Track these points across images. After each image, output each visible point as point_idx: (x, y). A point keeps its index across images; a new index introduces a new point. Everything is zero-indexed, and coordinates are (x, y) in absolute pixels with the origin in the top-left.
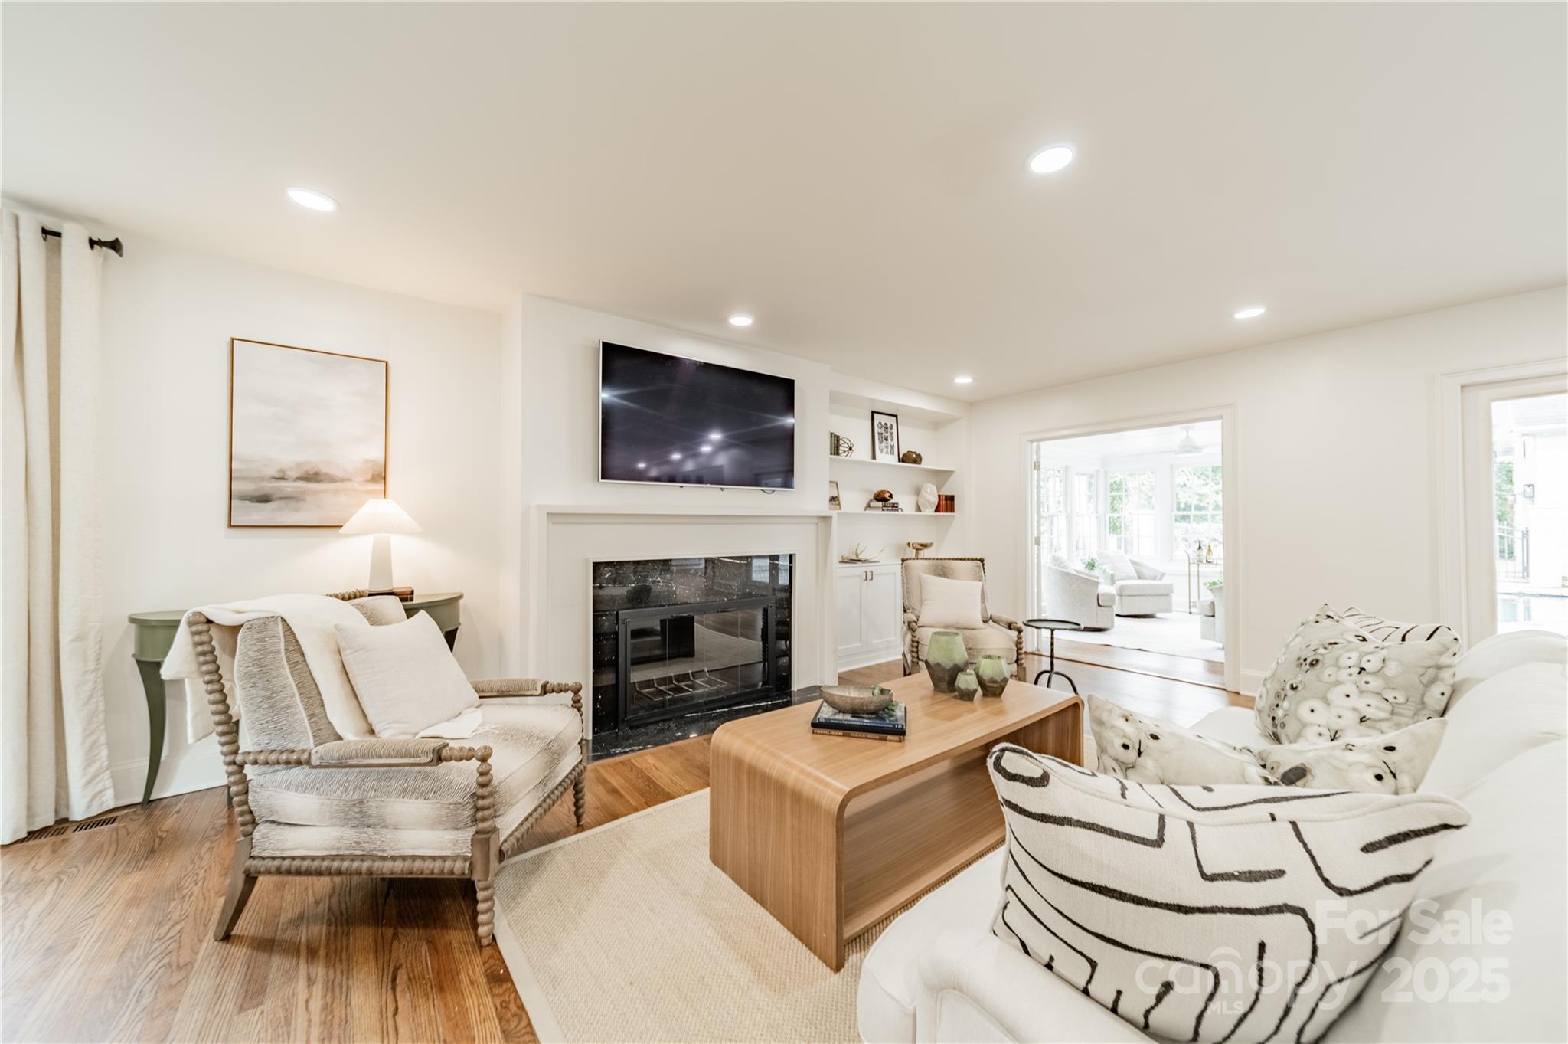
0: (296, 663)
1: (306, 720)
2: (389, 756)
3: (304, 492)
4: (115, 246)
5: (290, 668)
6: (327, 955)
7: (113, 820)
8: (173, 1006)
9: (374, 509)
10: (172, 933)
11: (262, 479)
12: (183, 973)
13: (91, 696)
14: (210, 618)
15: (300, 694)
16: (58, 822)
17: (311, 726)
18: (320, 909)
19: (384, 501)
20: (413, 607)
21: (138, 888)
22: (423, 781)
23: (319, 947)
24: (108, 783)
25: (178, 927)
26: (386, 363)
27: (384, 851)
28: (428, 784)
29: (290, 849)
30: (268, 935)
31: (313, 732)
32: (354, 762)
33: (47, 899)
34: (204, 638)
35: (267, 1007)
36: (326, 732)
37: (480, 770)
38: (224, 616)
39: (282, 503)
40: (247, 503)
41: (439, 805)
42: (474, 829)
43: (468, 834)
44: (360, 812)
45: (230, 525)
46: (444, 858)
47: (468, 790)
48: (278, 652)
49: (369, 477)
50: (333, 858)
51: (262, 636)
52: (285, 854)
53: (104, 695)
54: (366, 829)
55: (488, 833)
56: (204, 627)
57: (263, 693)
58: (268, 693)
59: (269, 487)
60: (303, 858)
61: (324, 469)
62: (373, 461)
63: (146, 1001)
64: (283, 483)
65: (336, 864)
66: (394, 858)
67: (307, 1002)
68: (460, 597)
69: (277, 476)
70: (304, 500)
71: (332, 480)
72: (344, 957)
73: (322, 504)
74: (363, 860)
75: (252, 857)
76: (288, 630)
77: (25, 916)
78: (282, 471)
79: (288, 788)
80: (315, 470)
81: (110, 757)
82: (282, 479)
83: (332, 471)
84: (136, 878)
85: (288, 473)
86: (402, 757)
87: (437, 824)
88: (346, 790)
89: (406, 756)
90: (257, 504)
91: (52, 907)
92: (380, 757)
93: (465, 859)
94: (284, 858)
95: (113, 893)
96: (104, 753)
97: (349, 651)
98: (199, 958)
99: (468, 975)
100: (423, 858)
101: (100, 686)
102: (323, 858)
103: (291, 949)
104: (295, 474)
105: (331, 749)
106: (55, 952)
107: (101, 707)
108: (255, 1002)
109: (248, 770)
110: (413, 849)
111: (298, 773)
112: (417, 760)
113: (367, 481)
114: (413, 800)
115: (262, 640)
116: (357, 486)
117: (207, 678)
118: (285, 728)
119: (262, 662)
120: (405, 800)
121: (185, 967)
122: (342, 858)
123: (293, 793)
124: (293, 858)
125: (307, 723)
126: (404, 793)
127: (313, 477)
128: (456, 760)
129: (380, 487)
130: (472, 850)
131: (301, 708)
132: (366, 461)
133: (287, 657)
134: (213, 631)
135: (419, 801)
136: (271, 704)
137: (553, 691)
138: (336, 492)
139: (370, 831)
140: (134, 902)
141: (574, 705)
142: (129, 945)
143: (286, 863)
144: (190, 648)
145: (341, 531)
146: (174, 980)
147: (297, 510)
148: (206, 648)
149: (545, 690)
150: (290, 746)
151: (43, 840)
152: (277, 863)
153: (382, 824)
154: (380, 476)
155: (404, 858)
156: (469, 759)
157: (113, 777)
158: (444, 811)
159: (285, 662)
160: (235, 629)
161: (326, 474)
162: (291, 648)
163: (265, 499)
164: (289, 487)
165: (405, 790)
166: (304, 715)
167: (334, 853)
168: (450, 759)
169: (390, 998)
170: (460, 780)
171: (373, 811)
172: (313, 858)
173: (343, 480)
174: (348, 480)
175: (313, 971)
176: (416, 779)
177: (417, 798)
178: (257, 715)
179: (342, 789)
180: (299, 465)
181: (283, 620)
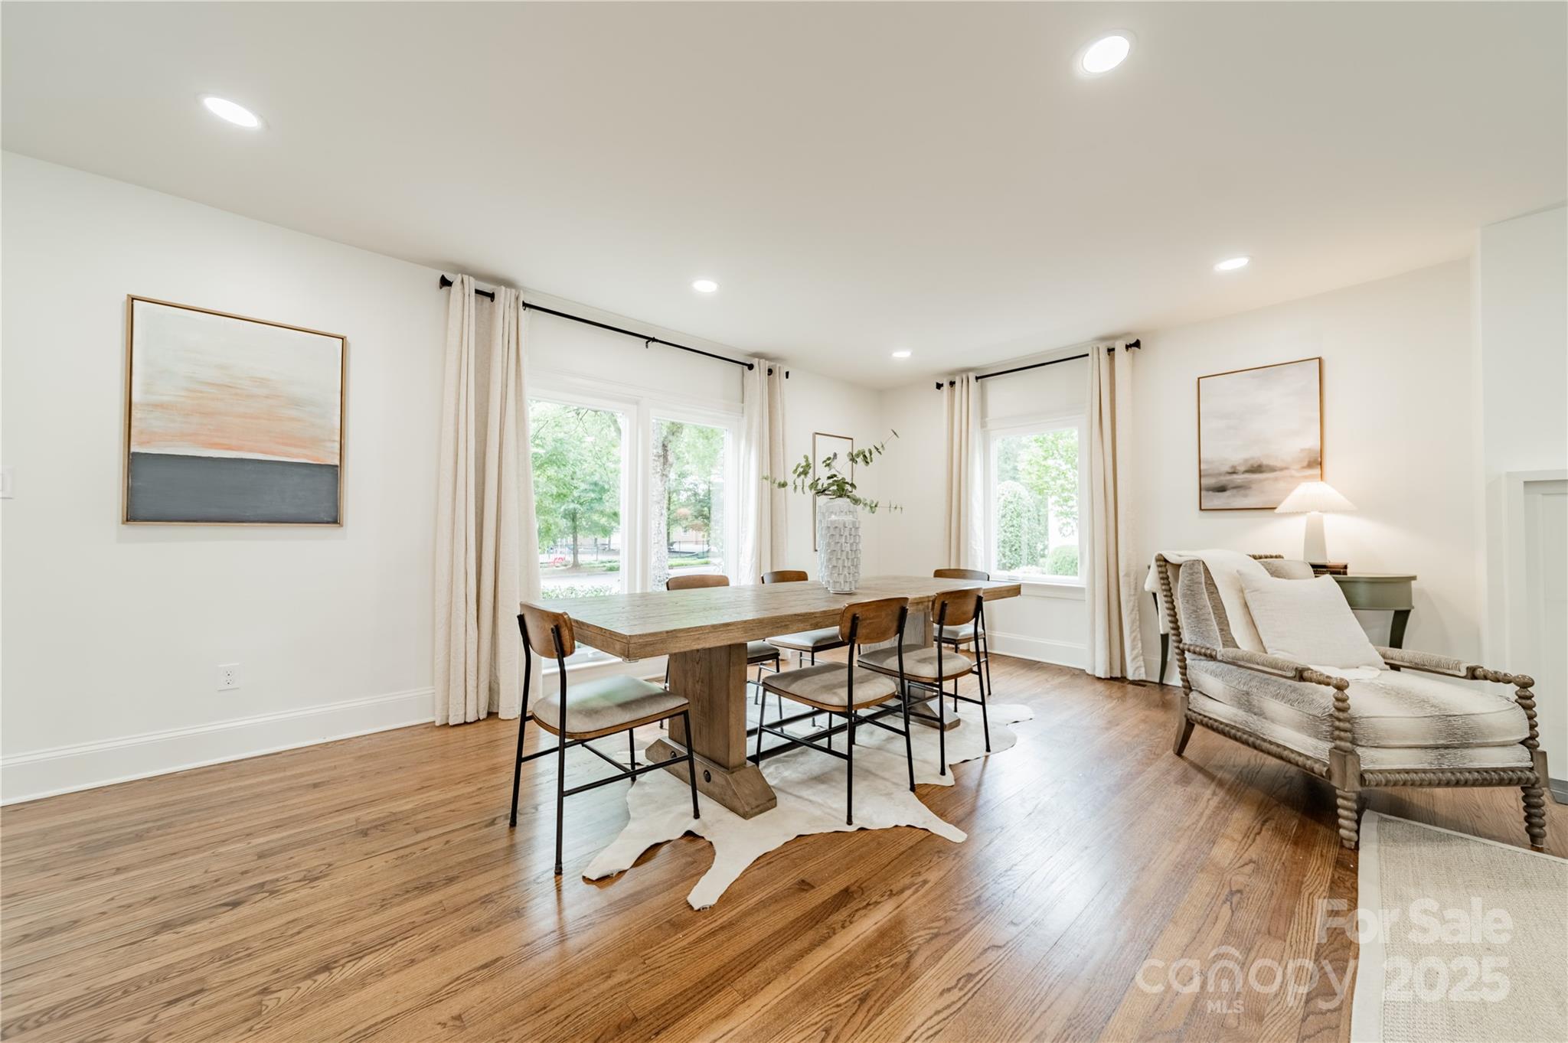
0: (1212, 593)
1: (1218, 632)
2: (1263, 665)
3: (1251, 482)
4: (1137, 344)
5: (1208, 596)
6: (1229, 789)
7: (1144, 686)
8: (1149, 765)
9: (1307, 491)
10: (1156, 740)
11: (1220, 474)
12: (1155, 757)
13: (1133, 610)
14: (1167, 559)
15: (1214, 614)
16: (1122, 677)
17: (1221, 637)
18: (1235, 769)
19: (1320, 482)
20: (1348, 580)
21: (1147, 717)
22: (1291, 692)
23: (1225, 784)
24: (1142, 664)
25: (1159, 740)
26: (1320, 359)
27: (1264, 735)
28: (1293, 696)
29: (1209, 712)
30: (1201, 765)
31: (1223, 641)
32: (1242, 663)
33: (1112, 704)
34: (1163, 569)
35: (1189, 789)
36: (1229, 641)
37: (1336, 695)
38: (1173, 558)
39: (1235, 491)
40: (1211, 492)
41: (1301, 713)
42: (1333, 745)
43: (1328, 746)
44: (1248, 701)
45: (1201, 509)
46: (1308, 758)
47: (1327, 710)
48: (1201, 583)
49: (1305, 464)
50: (1233, 727)
51: (1191, 571)
52: (1206, 714)
53: (1139, 610)
54: (1253, 715)
55: (1345, 752)
56: (1164, 563)
57: (1192, 608)
58: (1195, 608)
59: (1225, 480)
60: (1216, 721)
61: (1265, 462)
62: (1310, 449)
63: (1138, 757)
64: (1235, 476)
65: (1233, 731)
66: (1271, 743)
67: (1209, 800)
68: (1414, 578)
69: (1230, 471)
70: (1250, 488)
71: (1272, 469)
72: (1239, 795)
73: (1263, 490)
74: (1250, 736)
75: (1190, 710)
76: (1206, 570)
77: (1104, 707)
78: (1234, 467)
79: (1206, 671)
80: (1259, 463)
81: (1142, 647)
82: (1234, 473)
83: (1272, 463)
84: (1147, 713)
85: (1238, 468)
86: (1272, 668)
87: (1300, 728)
88: (1240, 682)
89: (1275, 668)
90: (1217, 493)
91: (1113, 708)
92: (1258, 664)
93: (1325, 765)
94: (1205, 716)
95: (1137, 714)
96: (1140, 645)
97: (1247, 591)
98: (1164, 756)
99: (1322, 851)
100: (1292, 751)
101: (1136, 605)
102: (1227, 725)
103: (1211, 777)
104: (1242, 469)
105: (1231, 652)
106: (1112, 723)
107: (1138, 617)
108: (1183, 784)
109: (1187, 655)
110: (1285, 741)
111: (1212, 665)
112: (1284, 673)
113: (1304, 468)
114: (1283, 703)
115: (1192, 574)
116: (1294, 473)
117: (1165, 593)
118: (1205, 633)
119: (1191, 588)
120: (1277, 701)
121: (1158, 756)
122: (1238, 730)
123: (1209, 676)
124: (1210, 719)
125: (1218, 634)
126: (1276, 696)
127: (1257, 469)
128: (1316, 683)
129: (1317, 471)
130: (1330, 759)
131: (1215, 623)
132: (1302, 450)
133: (1206, 588)
134: (1168, 566)
135: (1286, 705)
136: (1196, 614)
137: (1485, 678)
138: (1276, 479)
139: (1255, 717)
140: (1144, 721)
141: (1519, 701)
142: (1137, 735)
143: (1206, 719)
144: (1157, 574)
145: (1276, 511)
146: (1151, 757)
147: (1246, 496)
148: (1164, 576)
149: (1473, 674)
150: (1208, 645)
151: (1116, 683)
152: (1201, 717)
153: (1260, 714)
154: (1316, 462)
155: (1278, 745)
156: (1328, 684)
157: (1144, 660)
158: (1305, 719)
159: (1205, 590)
160: (1179, 566)
161: (1267, 466)
162: (1209, 582)
163: (1222, 489)
164: (1238, 478)
165: (1277, 694)
166: (1217, 628)
167: (1233, 724)
168: (1311, 681)
169: (1258, 826)
170: (1322, 701)
171: (1255, 702)
172: (1221, 723)
173: (1281, 469)
174: (1286, 468)
175: (1218, 791)
176: (1286, 690)
177: (1285, 703)
178: (1189, 621)
179: (1237, 681)
180: (1246, 460)
181: (1203, 563)
